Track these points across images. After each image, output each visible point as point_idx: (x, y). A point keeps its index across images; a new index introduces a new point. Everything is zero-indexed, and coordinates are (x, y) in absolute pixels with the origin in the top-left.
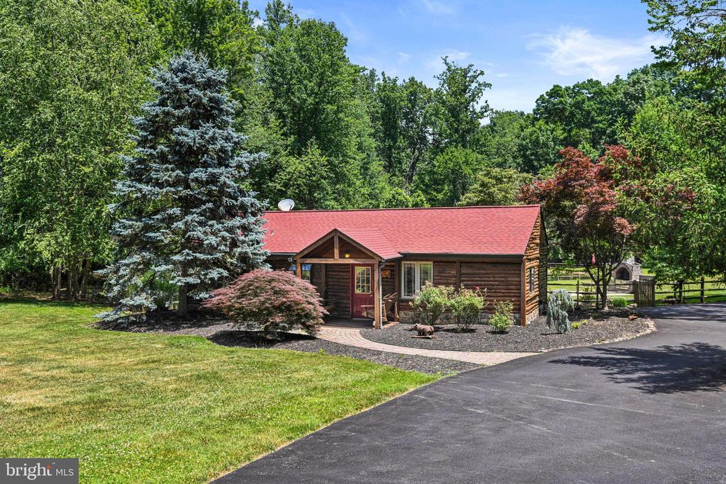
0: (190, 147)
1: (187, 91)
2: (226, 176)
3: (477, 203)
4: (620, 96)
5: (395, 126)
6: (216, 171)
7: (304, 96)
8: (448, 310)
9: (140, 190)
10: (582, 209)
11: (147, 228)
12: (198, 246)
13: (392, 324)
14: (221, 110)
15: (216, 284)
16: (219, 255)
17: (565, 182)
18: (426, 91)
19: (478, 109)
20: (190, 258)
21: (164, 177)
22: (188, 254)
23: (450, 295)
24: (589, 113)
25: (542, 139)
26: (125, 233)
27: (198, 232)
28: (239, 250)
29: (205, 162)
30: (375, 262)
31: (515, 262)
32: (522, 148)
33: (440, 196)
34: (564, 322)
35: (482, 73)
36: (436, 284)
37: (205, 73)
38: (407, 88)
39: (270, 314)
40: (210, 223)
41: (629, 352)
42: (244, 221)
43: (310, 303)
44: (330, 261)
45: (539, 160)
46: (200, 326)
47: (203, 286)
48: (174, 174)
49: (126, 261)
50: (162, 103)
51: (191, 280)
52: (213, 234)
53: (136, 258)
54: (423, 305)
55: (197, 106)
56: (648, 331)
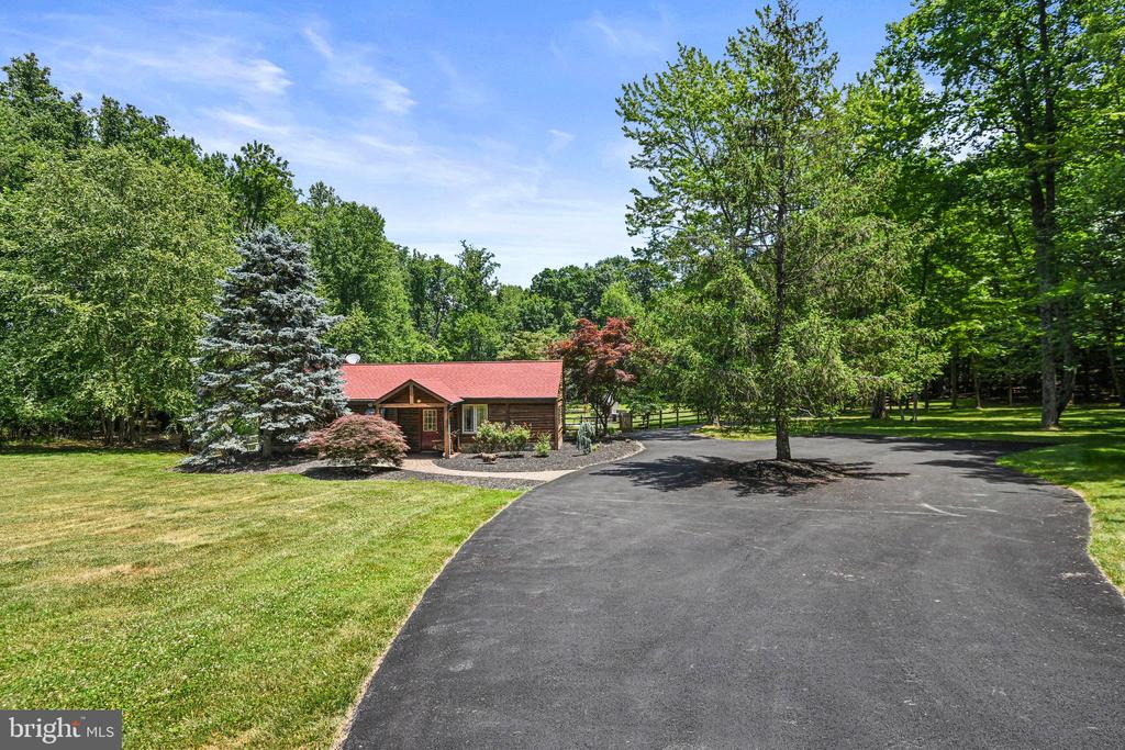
0: (279, 309)
1: (273, 260)
2: (311, 334)
3: (513, 358)
4: (593, 279)
5: (423, 294)
6: (303, 330)
7: (350, 265)
8: (503, 441)
9: (228, 346)
10: (593, 364)
11: (236, 380)
12: (287, 394)
13: (456, 454)
14: (304, 278)
15: (303, 429)
16: (306, 403)
17: (580, 343)
18: (448, 266)
19: (490, 283)
20: (280, 406)
21: (253, 334)
22: (278, 403)
23: (504, 430)
24: (571, 291)
25: (537, 308)
26: (211, 384)
27: (287, 384)
28: (324, 398)
29: (293, 322)
30: (445, 405)
31: (551, 403)
32: (522, 314)
33: (460, 350)
34: (588, 446)
35: (493, 255)
36: (493, 422)
37: (289, 245)
38: (432, 262)
39: (366, 451)
40: (297, 375)
41: (637, 465)
42: (327, 373)
43: (397, 441)
44: (406, 406)
45: (535, 325)
46: (288, 465)
47: (293, 430)
48: (264, 332)
49: (214, 410)
50: (247, 269)
51: (280, 425)
52: (300, 384)
53: (226, 407)
54: (484, 438)
55: (283, 274)
56: (641, 450)
